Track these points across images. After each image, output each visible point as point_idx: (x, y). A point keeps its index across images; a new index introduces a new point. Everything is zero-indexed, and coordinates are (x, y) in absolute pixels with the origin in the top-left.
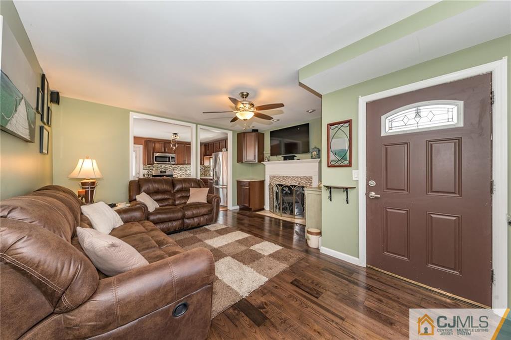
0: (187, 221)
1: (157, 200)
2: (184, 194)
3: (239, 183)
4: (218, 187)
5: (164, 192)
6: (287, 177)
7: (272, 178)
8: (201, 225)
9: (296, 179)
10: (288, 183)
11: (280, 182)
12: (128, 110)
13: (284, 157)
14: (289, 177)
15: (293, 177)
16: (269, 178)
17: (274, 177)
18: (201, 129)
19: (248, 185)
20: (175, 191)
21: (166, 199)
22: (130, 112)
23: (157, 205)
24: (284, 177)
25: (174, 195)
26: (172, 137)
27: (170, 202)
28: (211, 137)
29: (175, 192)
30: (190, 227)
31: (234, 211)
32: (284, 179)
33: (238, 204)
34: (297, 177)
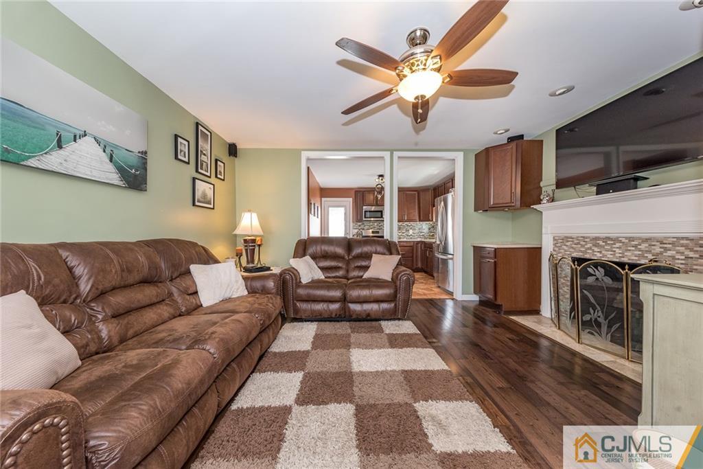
0: (353, 307)
1: (322, 269)
2: (364, 264)
3: (478, 250)
4: (444, 257)
5: (335, 257)
6: (609, 238)
7: (560, 241)
8: (373, 317)
9: (643, 246)
10: (608, 256)
11: (585, 252)
12: (299, 150)
13: (598, 186)
14: (616, 240)
15: (631, 239)
16: (551, 242)
17: (566, 239)
18: (399, 157)
19: (492, 255)
20: (350, 257)
21: (337, 268)
22: (302, 152)
23: (320, 275)
24: (597, 239)
25: (348, 263)
26: (377, 180)
27: (341, 273)
28: (436, 172)
29: (351, 259)
30: (354, 317)
31: (465, 304)
32: (596, 245)
33: (475, 293)
34: (646, 240)
